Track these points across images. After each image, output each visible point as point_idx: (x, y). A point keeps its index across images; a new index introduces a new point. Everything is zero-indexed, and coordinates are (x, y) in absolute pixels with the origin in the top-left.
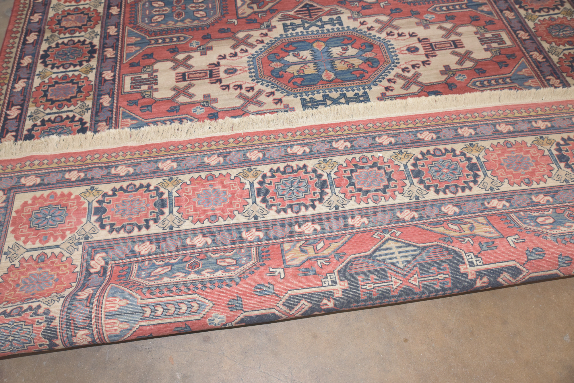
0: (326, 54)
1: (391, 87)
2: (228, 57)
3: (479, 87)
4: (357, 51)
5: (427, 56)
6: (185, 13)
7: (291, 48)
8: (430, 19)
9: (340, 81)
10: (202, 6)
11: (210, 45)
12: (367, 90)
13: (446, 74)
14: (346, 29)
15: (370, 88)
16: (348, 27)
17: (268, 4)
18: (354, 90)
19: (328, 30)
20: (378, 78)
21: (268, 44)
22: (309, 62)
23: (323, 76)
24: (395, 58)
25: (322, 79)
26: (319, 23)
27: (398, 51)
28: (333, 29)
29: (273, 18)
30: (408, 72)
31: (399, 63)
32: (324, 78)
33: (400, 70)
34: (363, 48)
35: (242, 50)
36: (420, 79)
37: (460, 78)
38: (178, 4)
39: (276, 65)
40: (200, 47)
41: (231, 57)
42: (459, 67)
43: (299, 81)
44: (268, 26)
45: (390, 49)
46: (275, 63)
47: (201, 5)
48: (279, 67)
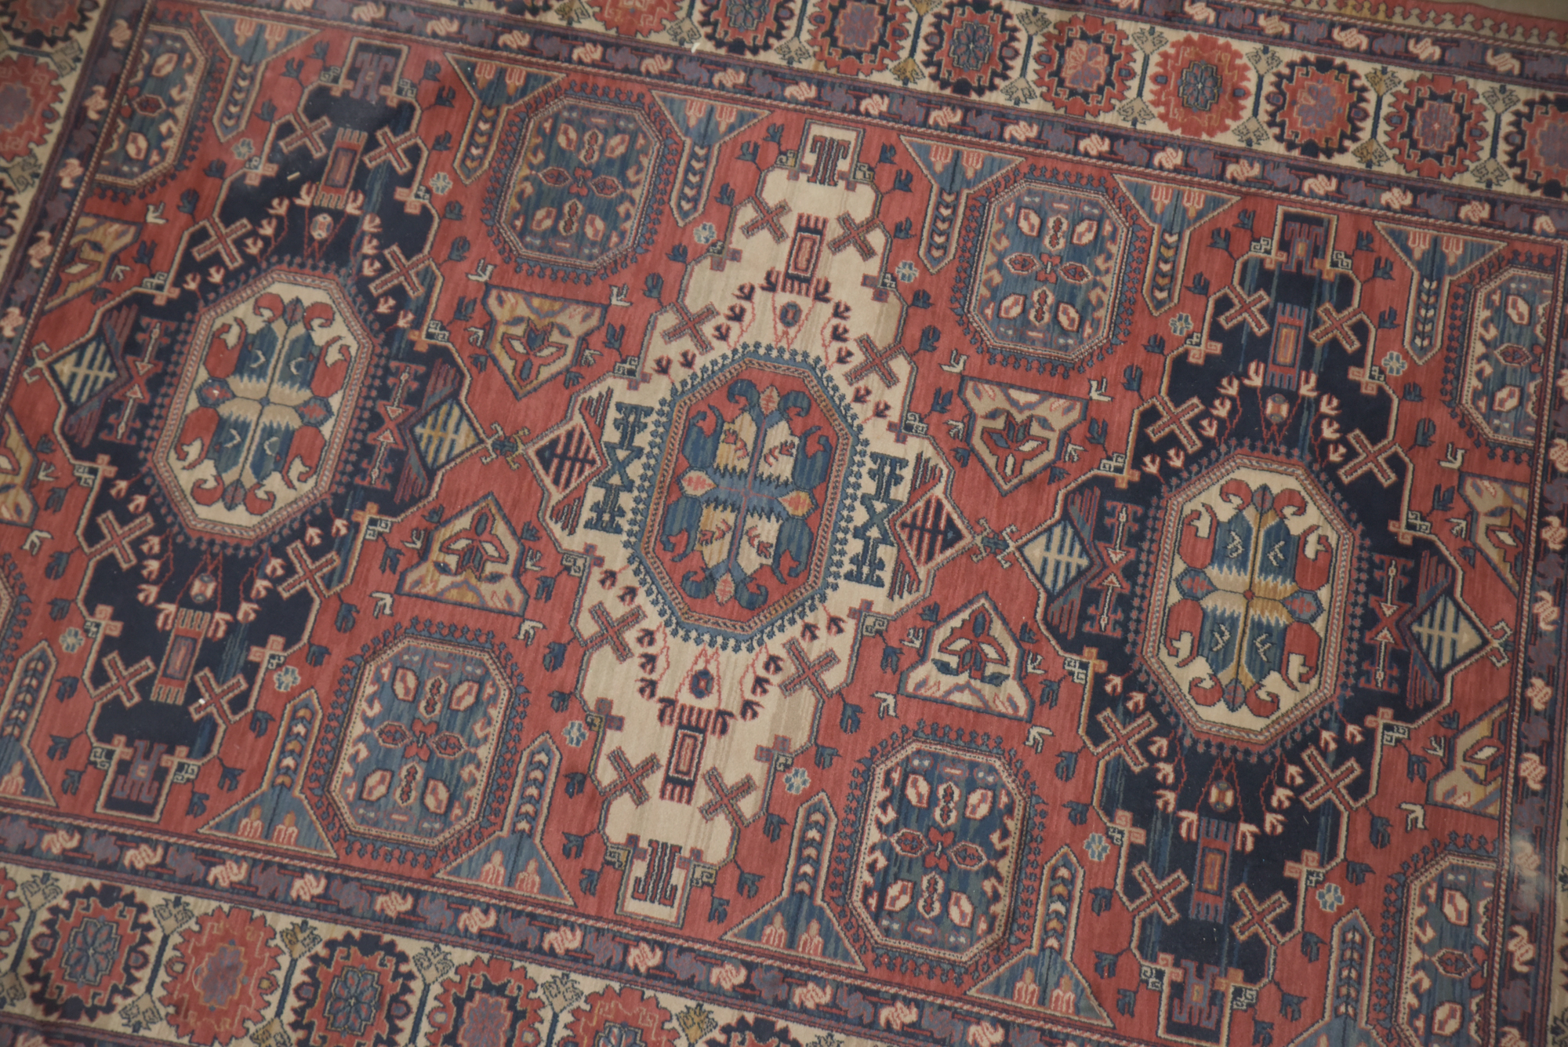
0: (764, 503)
1: (613, 584)
2: (835, 321)
3: (533, 754)
4: (749, 571)
5: (668, 703)
6: (1025, 279)
7: (813, 447)
8: (788, 780)
9: (674, 498)
10: (1039, 318)
11: (892, 298)
12: (624, 537)
13: (599, 709)
14: (831, 580)
15: (626, 545)
16: (835, 587)
17: (992, 453)
18: (635, 511)
19: (844, 542)
20: (647, 573)
21: (848, 407)
22: (754, 464)
23: (702, 475)
24: (694, 634)
25: (691, 468)
26: (874, 533)
27: (710, 651)
28: (842, 553)
29: (936, 446)
30: (640, 640)
31: (675, 633)
32: (694, 474)
33: (653, 627)
34: (752, 587)
35: (849, 354)
36: (607, 651)
37: (575, 734)
38: (1066, 272)
39: (770, 400)
40: (894, 279)
41: (836, 328)
42: (607, 748)
43: (708, 425)
44: (909, 428)
45: (726, 639)
46: (776, 399)
47: (1047, 317)
48: (763, 403)
